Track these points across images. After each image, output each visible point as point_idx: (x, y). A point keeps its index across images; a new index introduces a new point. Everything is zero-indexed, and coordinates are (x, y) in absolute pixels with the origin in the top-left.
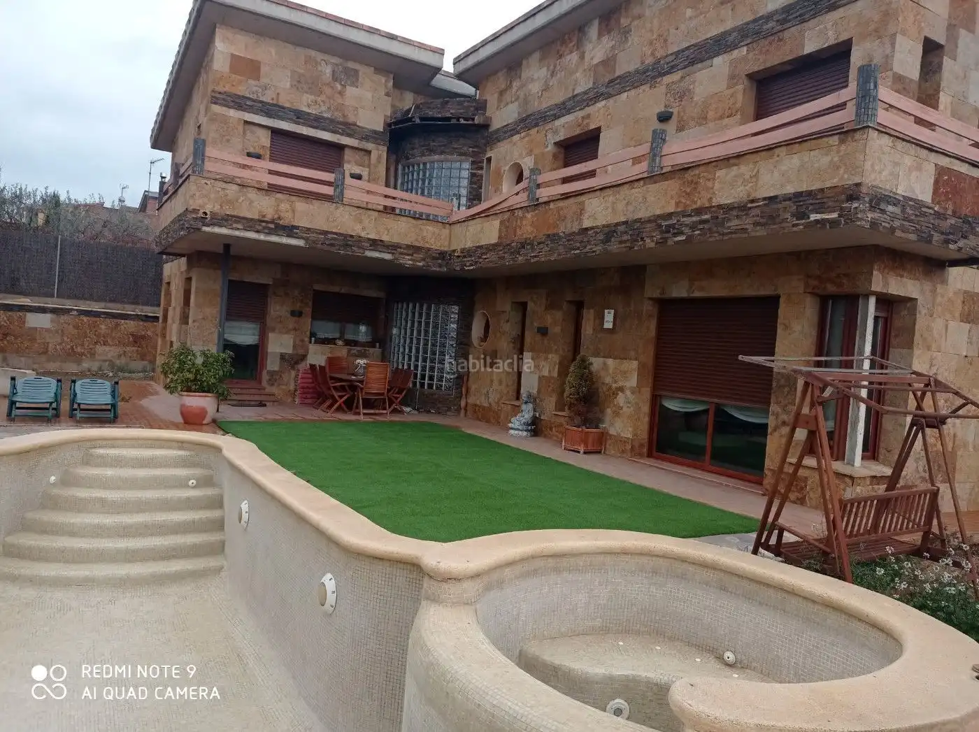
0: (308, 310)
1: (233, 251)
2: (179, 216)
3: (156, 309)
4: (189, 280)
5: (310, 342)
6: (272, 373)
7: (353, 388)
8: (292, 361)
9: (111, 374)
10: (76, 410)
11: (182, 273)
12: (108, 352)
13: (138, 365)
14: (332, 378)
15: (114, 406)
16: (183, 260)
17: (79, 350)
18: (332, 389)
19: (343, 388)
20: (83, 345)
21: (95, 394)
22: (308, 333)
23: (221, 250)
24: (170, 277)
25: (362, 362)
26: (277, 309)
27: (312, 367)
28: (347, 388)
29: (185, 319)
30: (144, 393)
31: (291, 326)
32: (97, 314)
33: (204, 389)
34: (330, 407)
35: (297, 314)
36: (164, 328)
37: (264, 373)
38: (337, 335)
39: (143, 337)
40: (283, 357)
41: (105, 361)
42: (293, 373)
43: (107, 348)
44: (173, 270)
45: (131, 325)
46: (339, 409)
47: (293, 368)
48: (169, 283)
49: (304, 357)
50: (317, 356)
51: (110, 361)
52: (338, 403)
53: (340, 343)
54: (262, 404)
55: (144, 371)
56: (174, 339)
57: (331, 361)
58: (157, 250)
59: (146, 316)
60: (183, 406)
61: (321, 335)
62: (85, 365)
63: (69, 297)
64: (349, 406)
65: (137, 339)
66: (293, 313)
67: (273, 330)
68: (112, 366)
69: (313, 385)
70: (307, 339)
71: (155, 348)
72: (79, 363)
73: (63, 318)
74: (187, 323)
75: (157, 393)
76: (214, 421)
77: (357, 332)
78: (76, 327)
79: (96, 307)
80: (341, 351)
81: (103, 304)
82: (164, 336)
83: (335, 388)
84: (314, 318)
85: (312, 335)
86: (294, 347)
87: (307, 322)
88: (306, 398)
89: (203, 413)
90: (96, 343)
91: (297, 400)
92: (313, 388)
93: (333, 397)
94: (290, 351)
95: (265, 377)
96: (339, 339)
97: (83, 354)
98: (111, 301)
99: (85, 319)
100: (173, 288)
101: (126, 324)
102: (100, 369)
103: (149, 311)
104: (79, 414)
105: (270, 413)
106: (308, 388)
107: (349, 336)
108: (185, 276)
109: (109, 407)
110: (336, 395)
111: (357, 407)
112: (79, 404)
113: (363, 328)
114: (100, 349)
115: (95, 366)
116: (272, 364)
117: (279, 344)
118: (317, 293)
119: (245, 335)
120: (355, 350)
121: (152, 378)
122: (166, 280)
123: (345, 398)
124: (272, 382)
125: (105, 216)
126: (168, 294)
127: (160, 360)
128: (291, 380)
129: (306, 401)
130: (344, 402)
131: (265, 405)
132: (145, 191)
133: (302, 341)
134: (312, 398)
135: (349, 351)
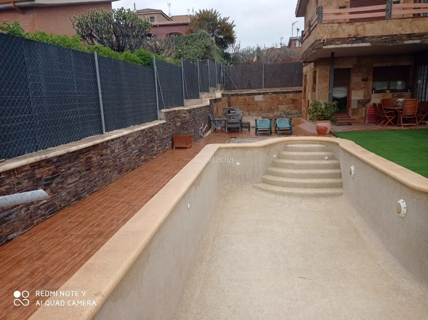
0: (371, 77)
1: (335, 56)
2: (312, 44)
3: (300, 87)
4: (315, 72)
5: (372, 93)
6: (353, 110)
7: (396, 113)
8: (363, 103)
9: (285, 116)
10: (278, 130)
11: (312, 70)
12: (283, 107)
13: (295, 111)
14: (385, 109)
15: (291, 128)
16: (312, 64)
17: (273, 108)
18: (386, 115)
19: (391, 114)
20: (274, 106)
21: (283, 124)
22: (371, 89)
23: (330, 56)
24: (306, 72)
25: (401, 100)
26: (355, 79)
27: (374, 104)
28: (393, 113)
29: (314, 90)
30: (299, 123)
31: (362, 86)
32: (278, 93)
33: (325, 119)
34: (385, 123)
35: (365, 80)
36: (305, 95)
37: (350, 109)
38: (386, 88)
39: (296, 100)
40: (359, 102)
41: (282, 111)
42: (364, 109)
43: (282, 106)
44: (308, 69)
45: (291, 96)
46: (390, 124)
47: (364, 106)
48: (306, 76)
49: (369, 100)
50: (376, 99)
51: (284, 111)
52: (389, 121)
53: (388, 91)
54: (350, 124)
55: (297, 114)
56: (309, 99)
57: (383, 101)
58: (302, 62)
59: (297, 91)
60: (317, 127)
61: (378, 89)
62: (275, 113)
63: (268, 88)
64: (395, 122)
65: (294, 101)
66: (363, 80)
67: (354, 89)
68: (285, 113)
69: (375, 113)
70: (371, 92)
71: (301, 104)
72: (273, 113)
73: (267, 96)
74: (315, 91)
75: (303, 122)
76: (330, 133)
77: (396, 85)
78: (272, 99)
79: (278, 90)
80: (389, 95)
81: (280, 89)
82: (305, 98)
83: (387, 114)
84: (374, 81)
85: (373, 89)
86: (364, 96)
87: (370, 83)
88: (371, 120)
89: (325, 129)
90: (279, 104)
91: (367, 121)
92: (374, 115)
93: (386, 118)
94: (362, 98)
95: (350, 111)
96: (388, 89)
97: (274, 109)
98: (283, 87)
99: (274, 95)
100: (308, 77)
101: (289, 95)
102: (281, 114)
103: (297, 89)
104: (279, 132)
105: (355, 128)
106: (372, 115)
107: (392, 88)
108: (313, 71)
109: (289, 129)
110: (387, 117)
111: (399, 123)
112: (279, 128)
113: (399, 83)
114: (280, 107)
115: (279, 113)
116: (354, 105)
117: (357, 96)
118: (374, 68)
119: (340, 93)
120: (396, 94)
121: (300, 117)
122: (304, 74)
123: (392, 118)
124: (354, 114)
125: (278, 52)
126: (306, 80)
127: (303, 109)
128: (363, 112)
129: (372, 121)
130: (392, 121)
131: (351, 124)
132: (290, 38)
133: (368, 92)
134: (374, 120)
135: (393, 95)
